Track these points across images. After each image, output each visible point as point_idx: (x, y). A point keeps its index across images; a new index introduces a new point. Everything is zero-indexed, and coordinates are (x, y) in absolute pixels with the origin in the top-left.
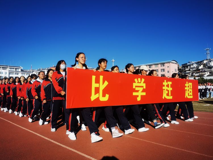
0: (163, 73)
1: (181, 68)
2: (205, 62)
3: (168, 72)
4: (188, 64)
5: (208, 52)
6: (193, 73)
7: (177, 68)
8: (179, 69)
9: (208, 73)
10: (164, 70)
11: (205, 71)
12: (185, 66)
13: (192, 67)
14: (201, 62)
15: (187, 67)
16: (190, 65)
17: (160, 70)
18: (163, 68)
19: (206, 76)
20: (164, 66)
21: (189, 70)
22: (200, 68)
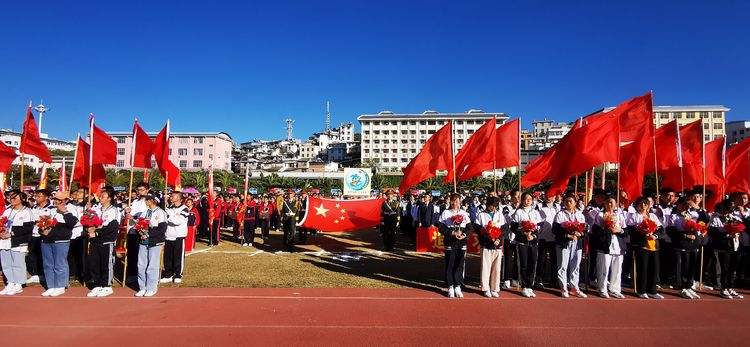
0: (198, 158)
1: (238, 150)
2: (283, 144)
3: (211, 156)
4: (253, 144)
5: (290, 126)
6: (260, 163)
7: (230, 150)
8: (234, 153)
9: (287, 166)
10: (200, 152)
11: (282, 162)
12: (247, 147)
13: (259, 150)
14: (277, 143)
15: (251, 149)
16: (256, 147)
17: (191, 152)
18: (198, 146)
19: (282, 170)
20: (201, 142)
21: (254, 157)
22: (274, 154)
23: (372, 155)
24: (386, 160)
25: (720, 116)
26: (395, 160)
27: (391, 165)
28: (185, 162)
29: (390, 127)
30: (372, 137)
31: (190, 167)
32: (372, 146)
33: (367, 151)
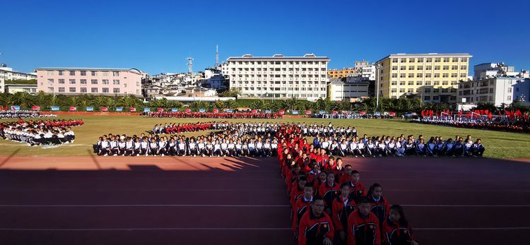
0: (117, 86)
2: (181, 76)
3: (125, 85)
4: (161, 76)
7: (140, 81)
9: (180, 92)
10: (118, 82)
11: (177, 89)
13: (164, 80)
14: (177, 75)
15: (158, 80)
16: (163, 78)
17: (111, 82)
18: (116, 78)
19: (176, 95)
20: (118, 75)
22: (174, 83)
23: (237, 85)
24: (247, 89)
25: (466, 61)
26: (253, 89)
27: (250, 92)
28: (108, 89)
29: (250, 66)
30: (237, 72)
31: (111, 92)
32: (237, 79)
33: (234, 82)
